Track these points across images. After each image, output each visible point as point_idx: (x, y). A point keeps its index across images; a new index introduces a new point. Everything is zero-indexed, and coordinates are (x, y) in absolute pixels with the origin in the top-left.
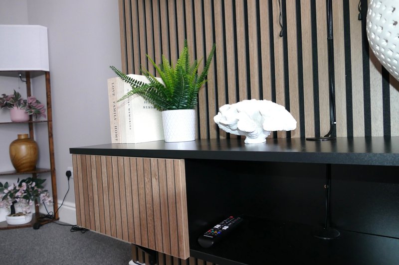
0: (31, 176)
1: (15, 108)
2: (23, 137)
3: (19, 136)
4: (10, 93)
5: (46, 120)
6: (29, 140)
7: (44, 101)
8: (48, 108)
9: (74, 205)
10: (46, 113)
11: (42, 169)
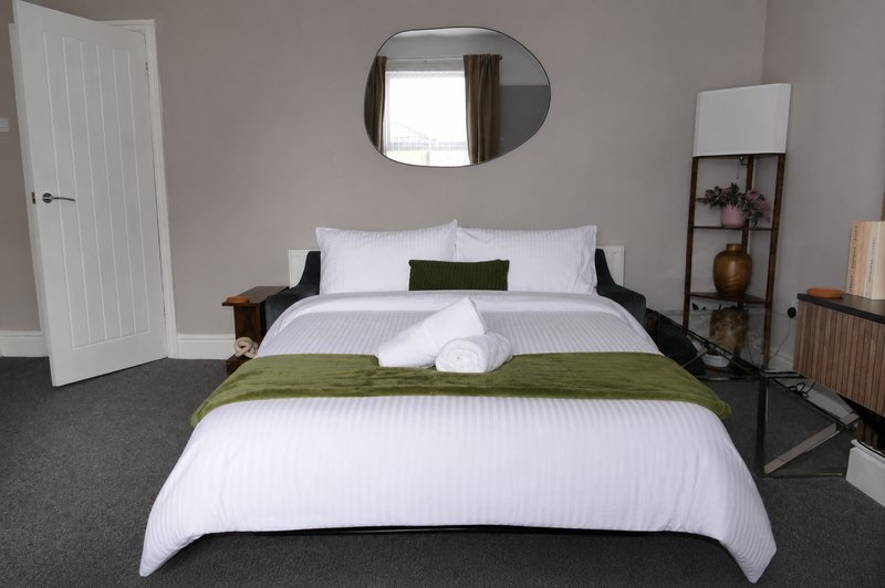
0: (736, 304)
1: (729, 207)
2: (733, 249)
3: (728, 246)
4: (725, 185)
5: (770, 227)
6: (741, 253)
7: (771, 199)
8: (775, 210)
9: (792, 358)
10: (771, 217)
11: (754, 297)
